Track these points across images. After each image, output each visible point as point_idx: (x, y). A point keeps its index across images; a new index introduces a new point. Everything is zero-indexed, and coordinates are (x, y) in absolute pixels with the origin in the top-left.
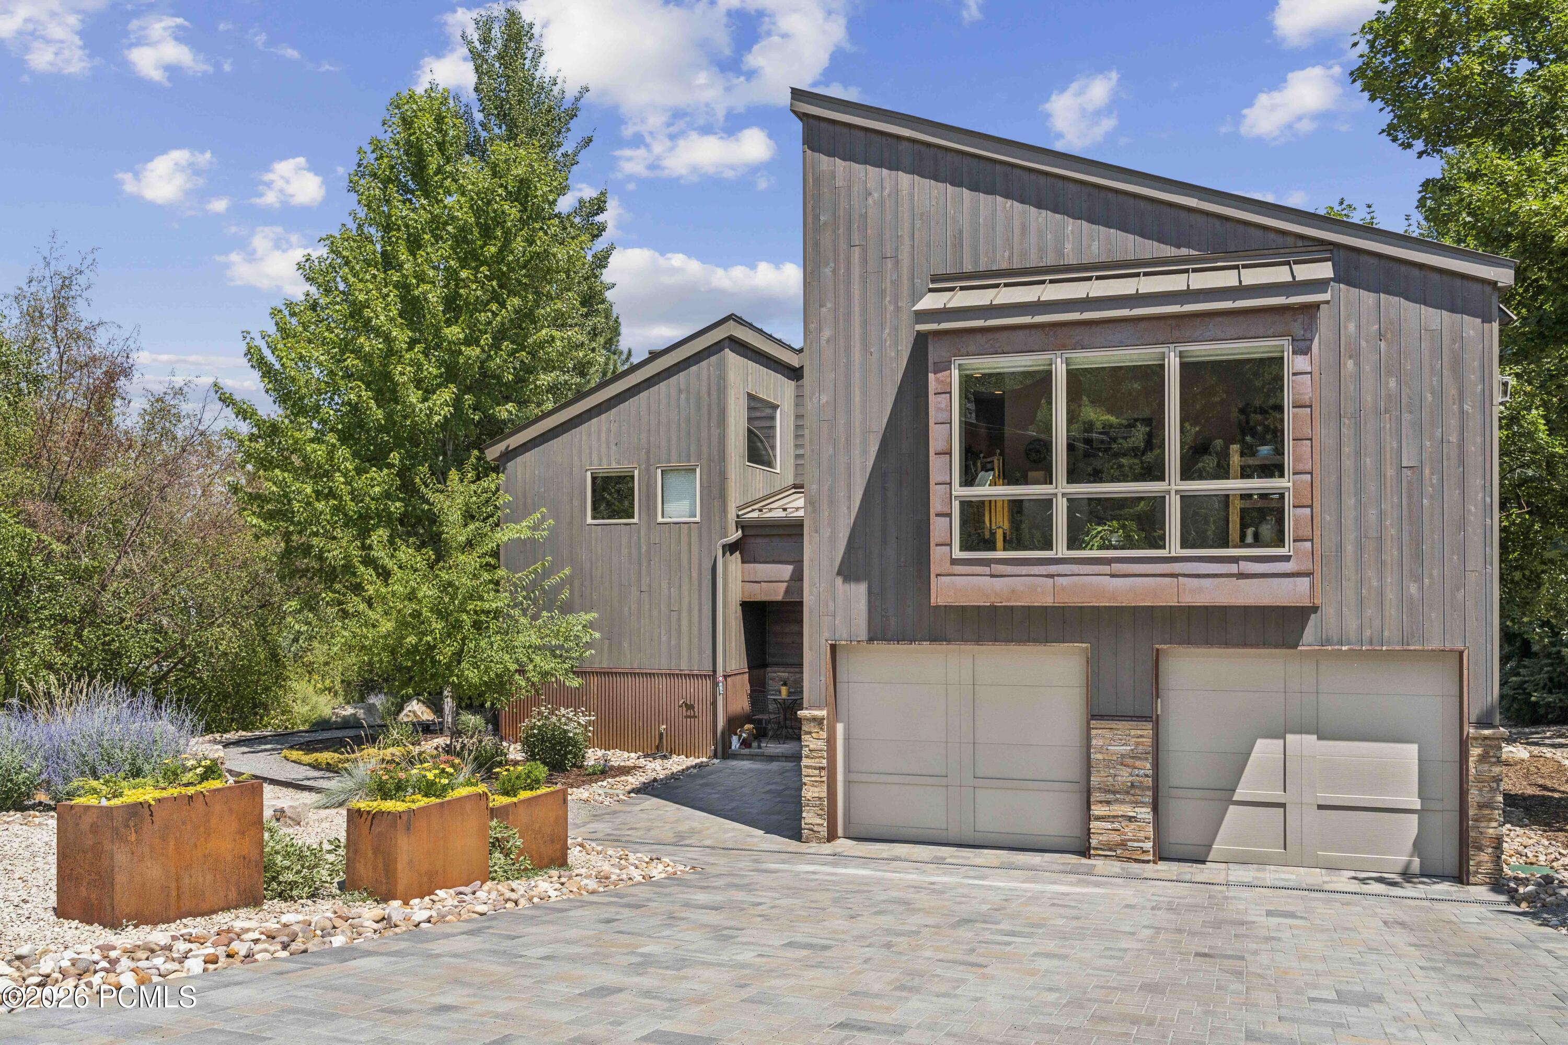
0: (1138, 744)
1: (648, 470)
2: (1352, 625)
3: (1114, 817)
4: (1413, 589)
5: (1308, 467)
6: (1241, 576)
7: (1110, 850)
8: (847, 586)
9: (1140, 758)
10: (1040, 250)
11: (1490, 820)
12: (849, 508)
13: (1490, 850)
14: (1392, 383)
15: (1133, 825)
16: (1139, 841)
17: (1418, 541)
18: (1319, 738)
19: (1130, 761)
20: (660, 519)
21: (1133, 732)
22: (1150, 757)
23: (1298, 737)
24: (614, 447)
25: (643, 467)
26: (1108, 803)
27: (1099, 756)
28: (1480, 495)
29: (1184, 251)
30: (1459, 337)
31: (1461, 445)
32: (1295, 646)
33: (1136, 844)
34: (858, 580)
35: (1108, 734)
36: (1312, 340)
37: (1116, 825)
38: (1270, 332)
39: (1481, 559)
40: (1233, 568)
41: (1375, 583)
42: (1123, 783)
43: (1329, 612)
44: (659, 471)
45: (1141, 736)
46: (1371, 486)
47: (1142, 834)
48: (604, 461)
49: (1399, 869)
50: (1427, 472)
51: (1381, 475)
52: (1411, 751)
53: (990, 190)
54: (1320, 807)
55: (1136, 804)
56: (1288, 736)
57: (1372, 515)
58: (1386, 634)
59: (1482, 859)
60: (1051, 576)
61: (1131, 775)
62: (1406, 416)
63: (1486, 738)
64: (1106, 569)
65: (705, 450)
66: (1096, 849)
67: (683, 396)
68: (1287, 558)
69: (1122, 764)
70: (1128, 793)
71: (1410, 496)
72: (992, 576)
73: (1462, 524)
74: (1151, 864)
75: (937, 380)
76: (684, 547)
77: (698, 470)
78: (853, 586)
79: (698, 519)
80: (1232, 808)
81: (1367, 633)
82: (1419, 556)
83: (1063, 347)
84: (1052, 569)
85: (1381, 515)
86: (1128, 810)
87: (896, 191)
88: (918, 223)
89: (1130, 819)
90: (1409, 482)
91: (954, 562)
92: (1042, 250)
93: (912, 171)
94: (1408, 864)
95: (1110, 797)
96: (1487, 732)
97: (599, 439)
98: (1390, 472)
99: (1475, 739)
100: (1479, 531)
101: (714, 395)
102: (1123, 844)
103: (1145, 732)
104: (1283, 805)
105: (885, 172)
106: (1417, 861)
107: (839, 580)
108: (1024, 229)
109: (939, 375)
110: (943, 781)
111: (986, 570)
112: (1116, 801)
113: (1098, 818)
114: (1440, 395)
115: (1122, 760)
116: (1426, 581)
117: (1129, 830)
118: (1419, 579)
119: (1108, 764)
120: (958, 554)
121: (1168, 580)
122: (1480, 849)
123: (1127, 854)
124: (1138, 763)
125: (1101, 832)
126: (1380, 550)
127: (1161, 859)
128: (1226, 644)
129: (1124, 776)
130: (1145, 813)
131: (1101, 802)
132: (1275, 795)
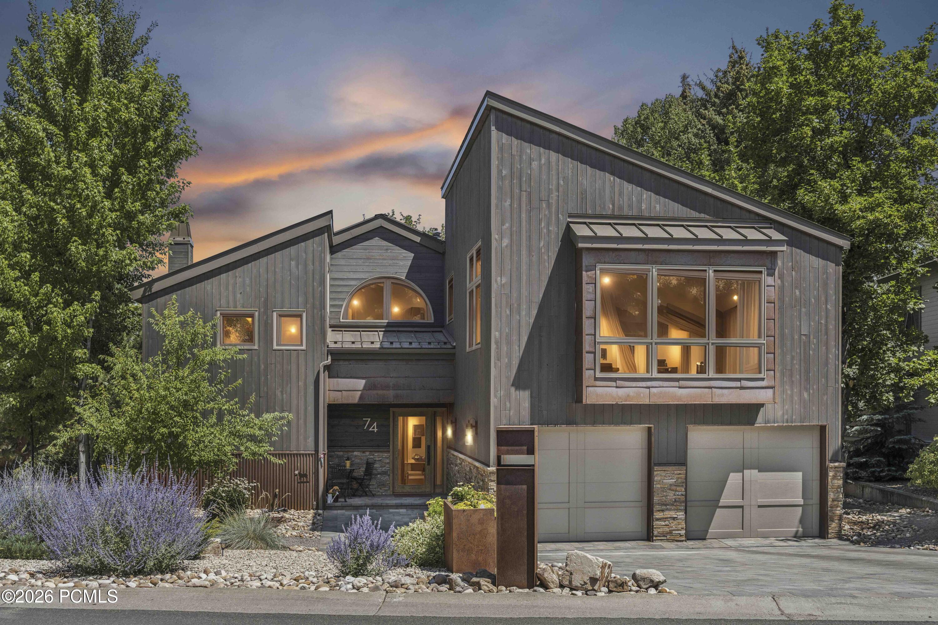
0: (679, 478)
1: (265, 312)
2: (780, 413)
3: (666, 518)
4: (806, 395)
5: (773, 334)
6: (742, 388)
7: (664, 536)
8: (518, 392)
9: (679, 486)
10: (629, 206)
11: (837, 507)
12: (519, 346)
13: (837, 521)
14: (797, 292)
15: (675, 522)
16: (678, 530)
17: (808, 372)
18: (759, 471)
19: (674, 488)
20: (275, 347)
21: (676, 472)
22: (684, 484)
23: (749, 471)
24: (239, 296)
25: (262, 310)
26: (663, 511)
27: (659, 486)
28: (834, 350)
29: (702, 215)
30: (826, 272)
31: (826, 325)
32: (753, 424)
33: (677, 532)
34: (524, 388)
35: (663, 474)
36: (775, 270)
37: (667, 523)
38: (756, 264)
39: (834, 381)
40: (738, 384)
41: (789, 392)
42: (671, 500)
43: (769, 407)
44: (275, 314)
45: (680, 474)
46: (789, 343)
47: (680, 526)
48: (231, 304)
49: (793, 535)
50: (812, 337)
51: (793, 338)
52: (799, 475)
53: (602, 169)
54: (759, 506)
55: (678, 510)
56: (746, 472)
57: (788, 358)
58: (794, 417)
59: (833, 526)
60: (649, 388)
61: (675, 495)
62: (803, 310)
63: (836, 467)
64: (676, 384)
65: (310, 300)
66: (656, 536)
67: (293, 263)
68: (763, 379)
69: (670, 489)
70: (673, 505)
71: (805, 349)
72: (617, 387)
73: (827, 364)
74: (684, 543)
75: (588, 276)
76: (294, 367)
77: (304, 315)
78: (522, 393)
79: (304, 347)
80: (718, 510)
81: (786, 417)
82: (808, 380)
83: (655, 263)
84: (649, 384)
85: (793, 358)
86: (673, 514)
87: (549, 162)
88: (561, 182)
89: (674, 519)
90: (804, 342)
91: (596, 379)
92: (630, 206)
93: (558, 152)
94: (797, 531)
95: (664, 507)
96: (837, 464)
97: (227, 289)
98: (796, 337)
99: (831, 468)
100: (833, 367)
101: (317, 264)
102: (670, 532)
103: (682, 472)
104: (742, 507)
105: (542, 150)
106: (801, 529)
107: (513, 389)
108: (621, 194)
109: (589, 273)
110: (567, 505)
111: (614, 384)
112: (667, 509)
113: (658, 520)
114: (818, 299)
115: (671, 487)
116: (811, 391)
117: (673, 525)
118: (807, 390)
119: (663, 489)
120: (599, 375)
121: (707, 390)
122: (833, 521)
123: (672, 538)
124: (678, 488)
125: (659, 527)
126: (791, 376)
127: (688, 539)
128: (722, 424)
129: (671, 496)
130: (681, 515)
131: (659, 511)
132: (738, 501)
